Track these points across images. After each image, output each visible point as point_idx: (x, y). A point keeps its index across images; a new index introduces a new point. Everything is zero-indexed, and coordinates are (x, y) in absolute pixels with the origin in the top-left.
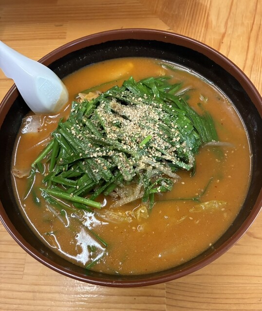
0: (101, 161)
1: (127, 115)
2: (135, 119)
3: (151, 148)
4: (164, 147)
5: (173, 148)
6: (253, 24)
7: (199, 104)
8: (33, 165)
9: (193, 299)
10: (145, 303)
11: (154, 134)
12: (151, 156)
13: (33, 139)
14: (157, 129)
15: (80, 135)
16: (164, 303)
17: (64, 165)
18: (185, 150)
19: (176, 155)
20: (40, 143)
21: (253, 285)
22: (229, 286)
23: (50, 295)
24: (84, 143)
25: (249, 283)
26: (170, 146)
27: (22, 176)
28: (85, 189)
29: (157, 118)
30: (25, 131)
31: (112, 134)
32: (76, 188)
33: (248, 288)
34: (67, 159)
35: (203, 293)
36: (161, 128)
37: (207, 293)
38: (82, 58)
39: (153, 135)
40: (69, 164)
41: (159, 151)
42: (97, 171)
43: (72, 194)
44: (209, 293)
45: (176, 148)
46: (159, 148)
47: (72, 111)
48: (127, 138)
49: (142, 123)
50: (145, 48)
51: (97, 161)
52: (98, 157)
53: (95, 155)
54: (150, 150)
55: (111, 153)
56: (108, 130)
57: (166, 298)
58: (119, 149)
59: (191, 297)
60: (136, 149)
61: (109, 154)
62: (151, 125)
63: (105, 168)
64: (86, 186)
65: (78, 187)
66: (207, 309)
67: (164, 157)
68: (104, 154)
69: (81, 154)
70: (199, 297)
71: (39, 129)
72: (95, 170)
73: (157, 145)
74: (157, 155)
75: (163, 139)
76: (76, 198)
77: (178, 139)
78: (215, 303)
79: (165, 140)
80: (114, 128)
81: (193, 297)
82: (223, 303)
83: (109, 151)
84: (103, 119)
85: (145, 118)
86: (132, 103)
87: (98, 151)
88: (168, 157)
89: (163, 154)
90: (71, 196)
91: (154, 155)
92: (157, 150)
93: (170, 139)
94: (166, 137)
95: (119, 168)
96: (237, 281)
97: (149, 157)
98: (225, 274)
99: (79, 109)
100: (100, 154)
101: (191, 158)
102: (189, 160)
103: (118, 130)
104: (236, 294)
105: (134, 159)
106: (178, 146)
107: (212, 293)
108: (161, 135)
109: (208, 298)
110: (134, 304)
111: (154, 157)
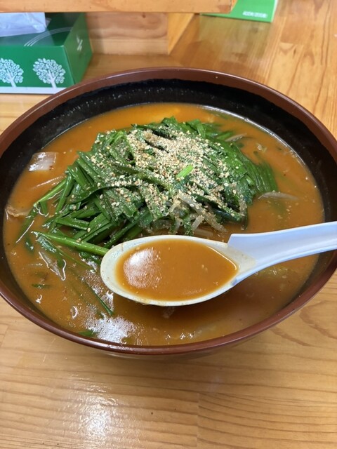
0: (125, 191)
1: (164, 145)
2: (173, 150)
3: (191, 184)
4: (208, 185)
5: (219, 187)
6: (319, 96)
7: (256, 153)
8: (35, 205)
9: (239, 421)
10: (165, 421)
11: (196, 168)
12: (190, 193)
13: (41, 177)
14: (201, 163)
15: (102, 163)
16: (196, 425)
17: (75, 204)
18: (235, 192)
19: (223, 198)
20: (49, 181)
21: (330, 405)
22: (295, 404)
23: (26, 398)
24: (105, 171)
25: (324, 402)
26: (216, 185)
27: (17, 215)
28: (98, 232)
29: (201, 152)
30: (32, 168)
31: (143, 162)
32: (87, 230)
33: (323, 409)
34: (81, 195)
35: (255, 412)
36: (205, 161)
37: (262, 413)
38: (116, 96)
39: (194, 170)
40: (82, 202)
41: (202, 189)
42: (118, 204)
43: (80, 239)
44: (265, 414)
45: (224, 186)
46: (201, 185)
47: (96, 142)
48: (161, 167)
49: (181, 155)
50: (192, 92)
51: (119, 192)
52: (122, 186)
53: (118, 184)
54: (190, 187)
55: (139, 182)
56: (137, 156)
57: (199, 416)
58: (149, 177)
59: (237, 417)
60: (172, 181)
61: (135, 183)
62: (193, 158)
63: (129, 200)
64: (101, 228)
65: (89, 229)
66: (261, 438)
67: (207, 197)
68: (130, 183)
69: (99, 184)
70: (249, 419)
71: (51, 167)
72: (114, 203)
73: (199, 181)
74: (198, 193)
75: (207, 175)
76: (85, 245)
77: (227, 174)
78: (273, 429)
79: (209, 177)
80: (146, 155)
81: (240, 417)
82: (284, 429)
83: (136, 179)
84: (133, 145)
85: (186, 150)
86: (171, 136)
87: (122, 180)
88: (213, 198)
89: (206, 194)
90: (77, 243)
91: (194, 192)
92: (198, 187)
93: (216, 174)
94: (211, 172)
95: (146, 200)
96: (306, 398)
97: (187, 193)
98: (288, 386)
99: (105, 141)
100: (124, 183)
101: (242, 204)
102: (239, 207)
103: (150, 158)
104: (305, 417)
105: (167, 193)
106: (226, 184)
107: (269, 414)
108: (205, 170)
109: (264, 421)
110: (150, 421)
111: (195, 195)
